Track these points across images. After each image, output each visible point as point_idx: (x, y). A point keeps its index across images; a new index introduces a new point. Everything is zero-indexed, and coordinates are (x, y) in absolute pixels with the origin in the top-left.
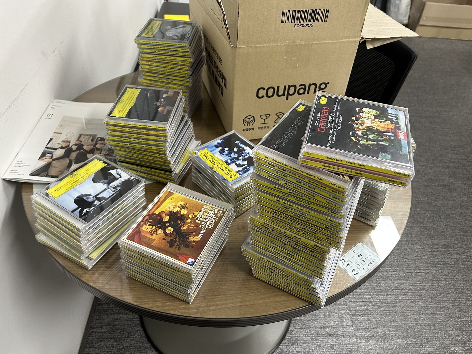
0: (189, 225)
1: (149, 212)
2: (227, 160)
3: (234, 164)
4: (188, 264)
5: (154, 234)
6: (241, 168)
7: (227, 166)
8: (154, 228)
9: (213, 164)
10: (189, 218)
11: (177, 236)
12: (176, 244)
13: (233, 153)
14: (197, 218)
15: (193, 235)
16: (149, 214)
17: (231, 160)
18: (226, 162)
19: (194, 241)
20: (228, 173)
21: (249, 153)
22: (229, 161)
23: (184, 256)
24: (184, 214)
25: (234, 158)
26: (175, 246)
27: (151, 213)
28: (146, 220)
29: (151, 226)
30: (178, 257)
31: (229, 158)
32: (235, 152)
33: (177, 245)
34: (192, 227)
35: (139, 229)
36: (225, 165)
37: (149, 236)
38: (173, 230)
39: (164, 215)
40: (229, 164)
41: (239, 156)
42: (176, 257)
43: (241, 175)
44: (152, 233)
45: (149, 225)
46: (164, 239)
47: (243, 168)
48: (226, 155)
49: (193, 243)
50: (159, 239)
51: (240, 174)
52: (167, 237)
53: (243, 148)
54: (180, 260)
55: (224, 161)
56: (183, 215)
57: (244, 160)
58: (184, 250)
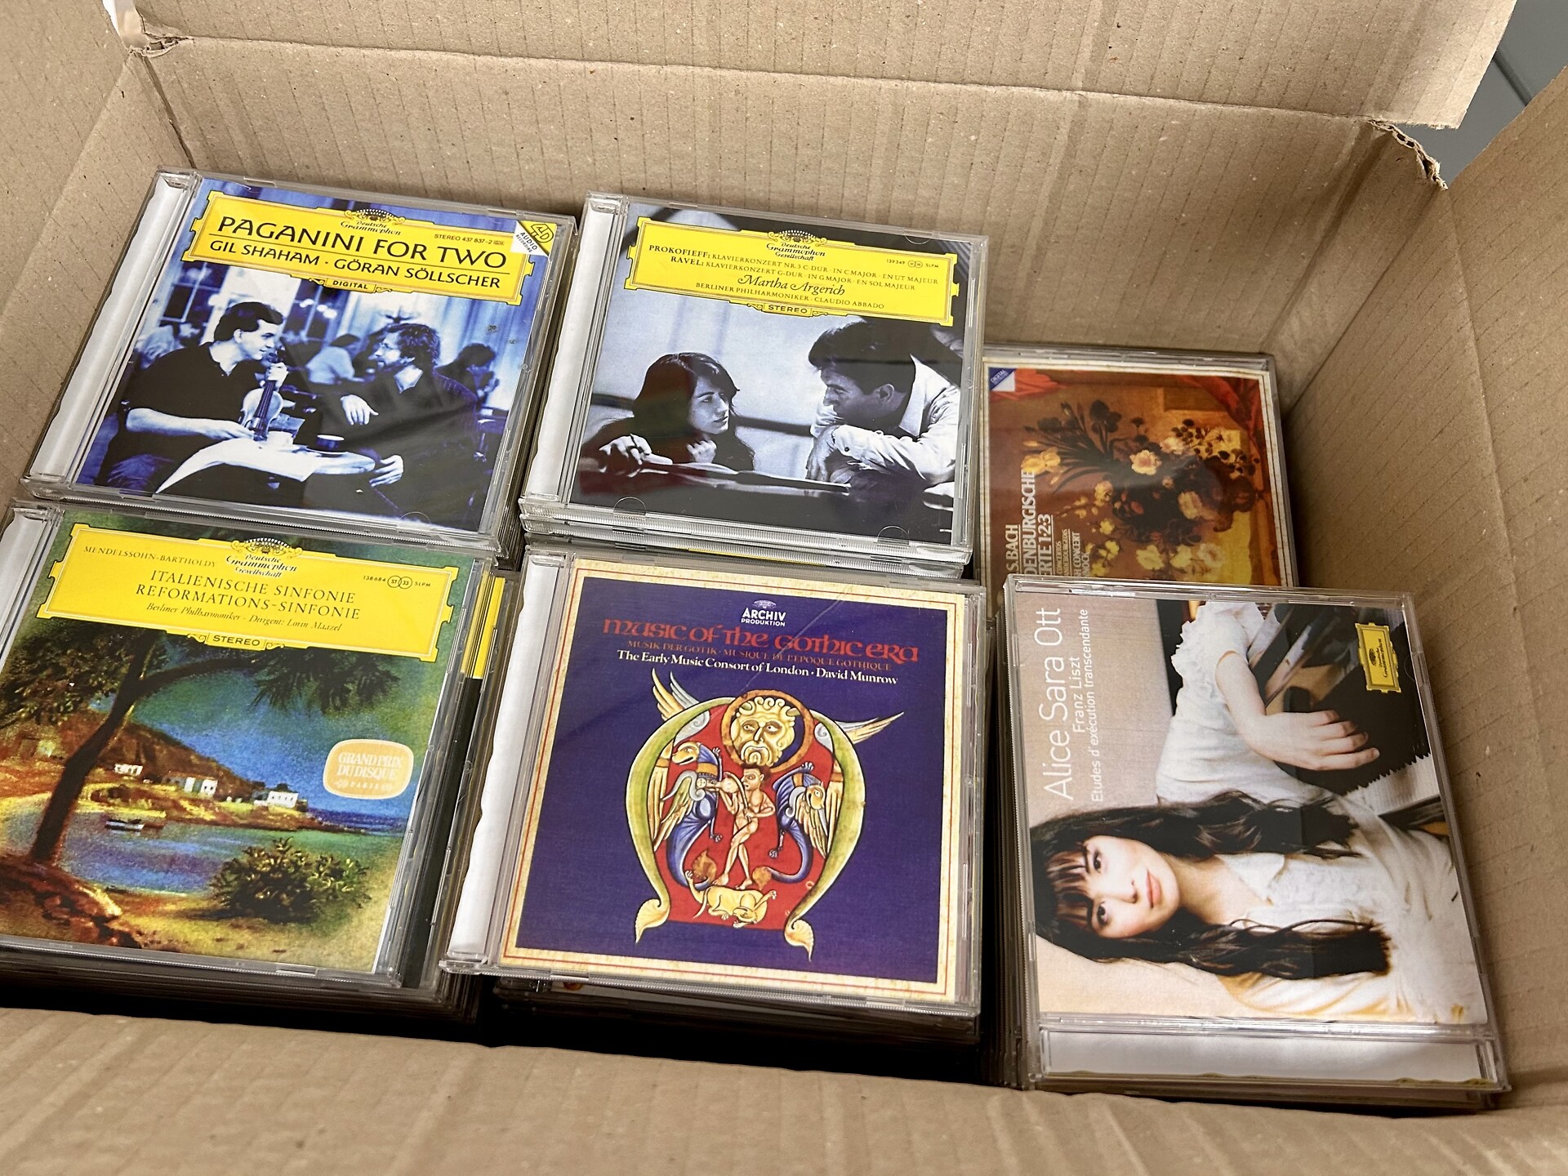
0: (1094, 511)
1: (1269, 508)
2: (341, 310)
3: (285, 311)
4: (1010, 371)
5: (1185, 430)
6: (219, 303)
7: (310, 272)
8: (1203, 448)
9: (391, 238)
10: (1112, 539)
11: (1105, 448)
12: (1087, 419)
13: (348, 371)
14: (1083, 550)
15: (1056, 474)
16: (1261, 497)
17: (321, 325)
18: (333, 295)
19: (1037, 452)
20: (265, 231)
21: (260, 434)
22: (329, 313)
23: (1037, 390)
24: (1141, 549)
25: (314, 350)
26: (1086, 413)
27: (1260, 505)
28: (1252, 470)
29: (1216, 453)
30: (1053, 380)
31: (342, 332)
32: (343, 387)
33: (1082, 418)
34: (1077, 503)
35: (1247, 428)
36: (329, 277)
37: (1198, 416)
38: (1135, 467)
39: (1210, 515)
40: (308, 288)
41: (297, 381)
42: (1056, 377)
43: (187, 266)
44: (1193, 431)
45: (1225, 455)
46: (1139, 422)
47: (209, 311)
48: (376, 338)
49: (1034, 444)
50: (1154, 417)
51: (198, 265)
52: (1134, 434)
53: (324, 449)
54: (1039, 372)
55: (354, 297)
56: (1143, 542)
57: (249, 371)
58: (1049, 409)
